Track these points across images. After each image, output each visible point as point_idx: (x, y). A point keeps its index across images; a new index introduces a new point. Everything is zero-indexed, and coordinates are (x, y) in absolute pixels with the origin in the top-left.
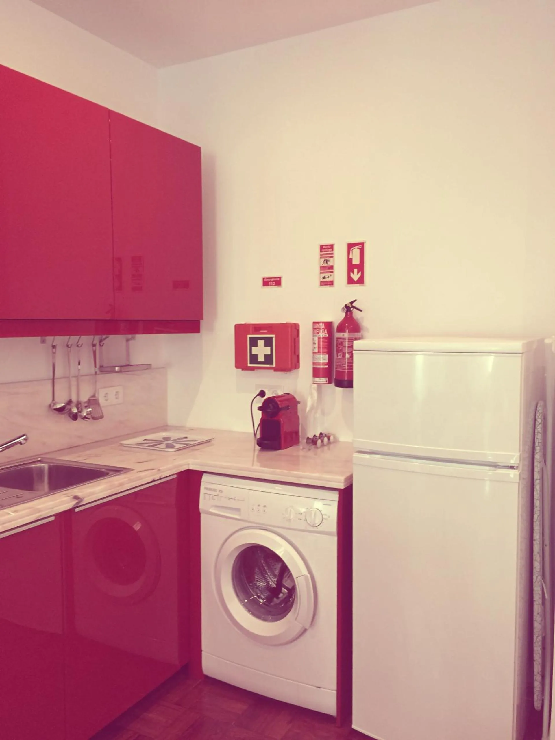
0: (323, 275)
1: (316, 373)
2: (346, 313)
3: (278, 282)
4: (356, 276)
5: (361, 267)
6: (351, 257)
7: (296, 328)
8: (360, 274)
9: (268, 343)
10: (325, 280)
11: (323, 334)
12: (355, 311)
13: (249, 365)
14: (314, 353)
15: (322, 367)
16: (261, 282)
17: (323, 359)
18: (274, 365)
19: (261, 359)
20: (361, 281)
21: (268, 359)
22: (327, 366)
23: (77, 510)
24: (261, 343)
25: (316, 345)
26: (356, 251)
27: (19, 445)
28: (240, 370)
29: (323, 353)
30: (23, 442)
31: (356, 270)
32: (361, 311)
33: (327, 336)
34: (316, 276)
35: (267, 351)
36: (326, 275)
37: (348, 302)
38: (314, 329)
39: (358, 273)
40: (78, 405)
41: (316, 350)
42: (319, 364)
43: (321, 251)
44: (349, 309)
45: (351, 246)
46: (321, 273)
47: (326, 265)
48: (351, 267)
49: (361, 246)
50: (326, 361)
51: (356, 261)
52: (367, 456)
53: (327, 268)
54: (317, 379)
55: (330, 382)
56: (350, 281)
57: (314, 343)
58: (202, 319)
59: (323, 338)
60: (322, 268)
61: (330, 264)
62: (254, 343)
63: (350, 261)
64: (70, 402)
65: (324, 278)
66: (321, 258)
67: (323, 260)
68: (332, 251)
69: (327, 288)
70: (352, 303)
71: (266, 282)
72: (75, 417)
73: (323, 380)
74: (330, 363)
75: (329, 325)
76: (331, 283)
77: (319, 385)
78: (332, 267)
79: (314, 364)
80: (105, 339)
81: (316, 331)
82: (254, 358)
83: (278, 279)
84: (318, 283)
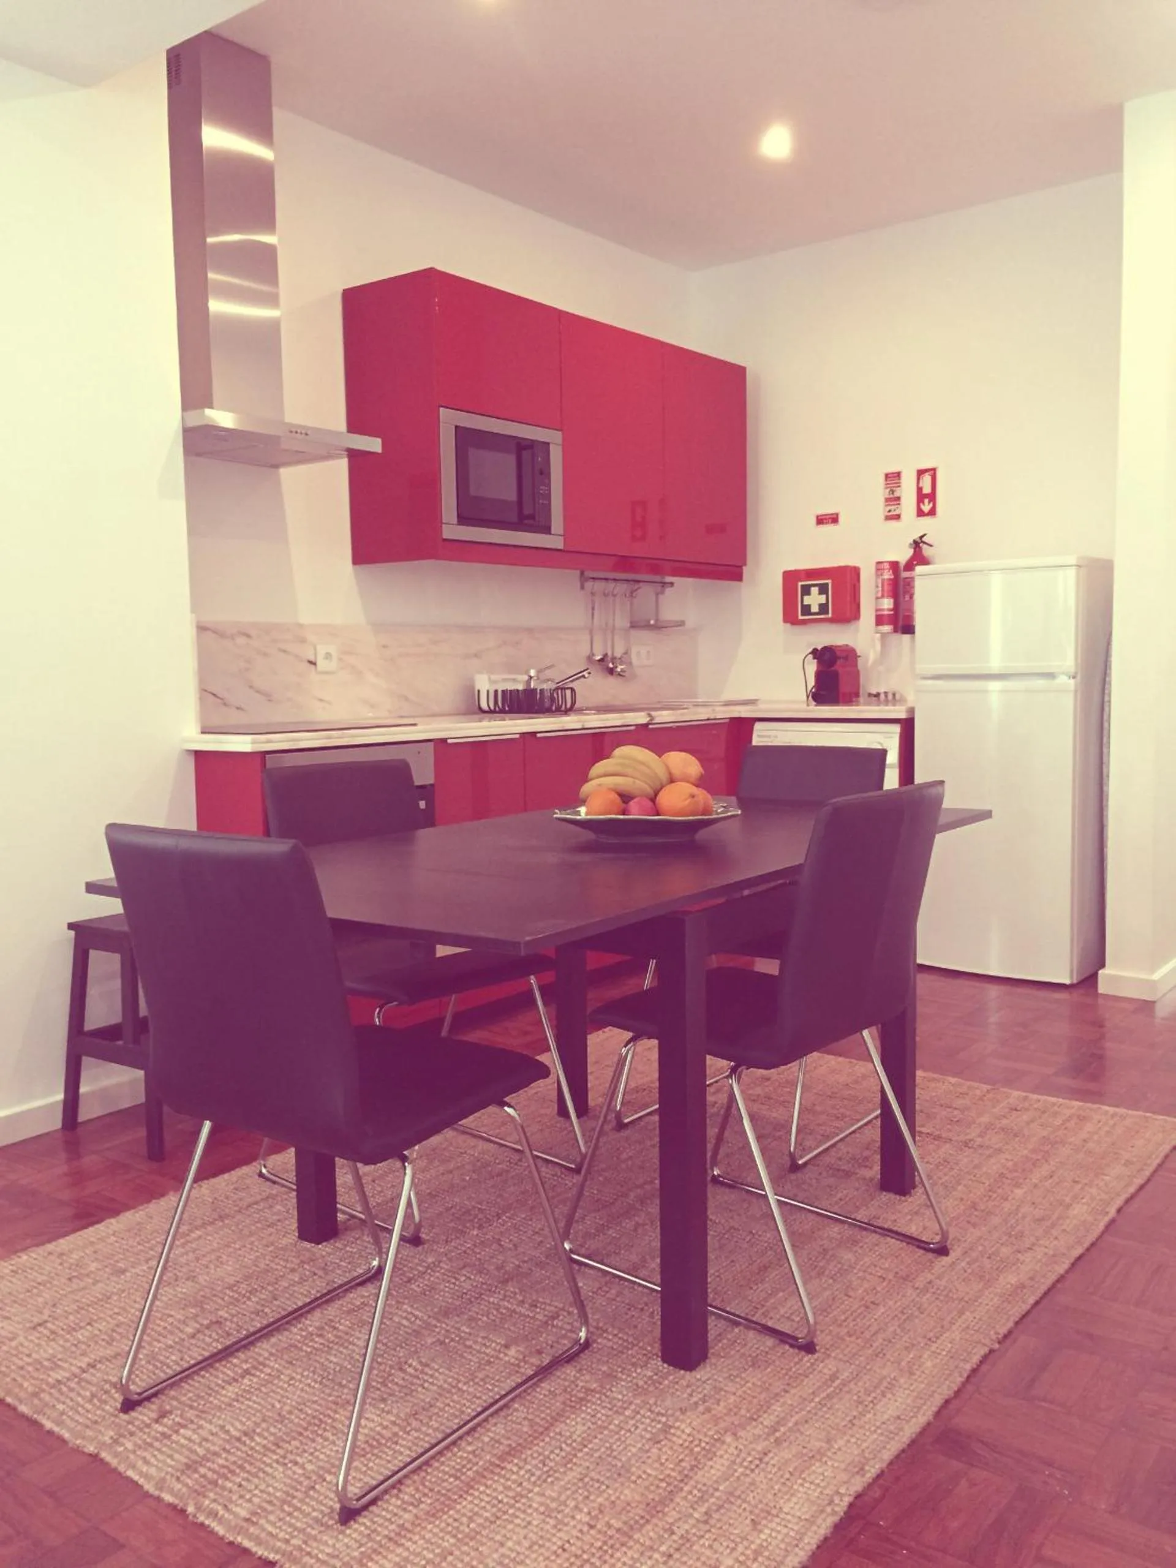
0: (889, 508)
1: (880, 620)
2: (915, 549)
3: (834, 519)
4: (926, 507)
5: (932, 497)
6: (921, 485)
7: (855, 572)
8: (931, 505)
9: (823, 590)
10: (891, 513)
11: (888, 575)
12: (924, 547)
13: (800, 617)
14: (877, 598)
15: (886, 613)
16: (814, 521)
17: (887, 604)
18: (830, 615)
19: (815, 609)
20: (932, 512)
21: (823, 608)
22: (892, 613)
23: (650, 726)
24: (815, 591)
25: (880, 589)
26: (926, 481)
27: (582, 680)
28: (788, 625)
29: (888, 596)
30: (587, 675)
31: (926, 501)
32: (931, 546)
33: (892, 577)
34: (880, 509)
35: (822, 599)
36: (892, 508)
37: (916, 536)
38: (878, 570)
39: (929, 503)
40: (613, 659)
41: (880, 595)
42: (883, 610)
43: (886, 480)
44: (917, 544)
45: (921, 473)
46: (886, 506)
47: (891, 496)
48: (921, 497)
49: (933, 472)
50: (891, 606)
51: (927, 490)
52: (930, 682)
53: (894, 500)
54: (881, 628)
55: (895, 631)
56: (920, 513)
57: (877, 587)
58: (745, 564)
59: (890, 579)
60: (887, 500)
61: (896, 494)
62: (806, 591)
63: (920, 490)
64: (606, 655)
65: (890, 511)
66: (887, 488)
67: (888, 490)
68: (899, 479)
69: (893, 524)
70: (921, 537)
71: (821, 520)
72: (611, 671)
73: (887, 628)
74: (896, 607)
75: (894, 565)
76: (897, 517)
77: (884, 636)
78: (898, 499)
79: (877, 610)
80: (636, 590)
81: (879, 573)
82: (806, 610)
83: (835, 516)
84: (883, 517)
